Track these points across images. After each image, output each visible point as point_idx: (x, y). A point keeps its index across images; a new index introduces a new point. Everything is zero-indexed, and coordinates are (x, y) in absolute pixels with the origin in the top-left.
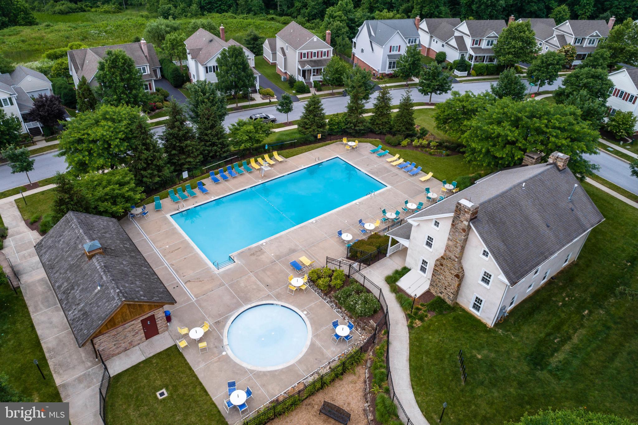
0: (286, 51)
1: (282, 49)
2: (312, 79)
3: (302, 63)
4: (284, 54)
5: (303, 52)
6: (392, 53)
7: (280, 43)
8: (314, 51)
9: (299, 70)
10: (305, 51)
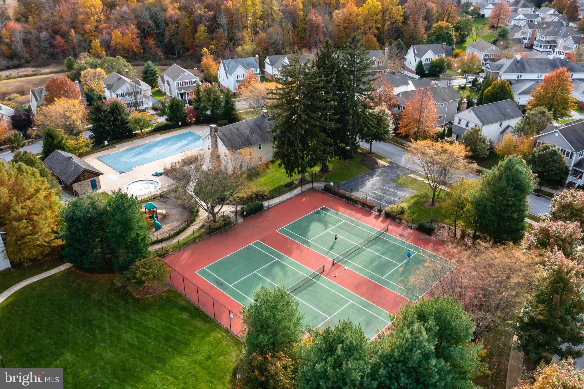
0: (170, 83)
1: (168, 81)
2: (187, 98)
3: (179, 89)
4: (169, 85)
5: (180, 82)
6: (239, 79)
7: (166, 78)
8: (186, 81)
9: (178, 93)
10: (181, 82)
